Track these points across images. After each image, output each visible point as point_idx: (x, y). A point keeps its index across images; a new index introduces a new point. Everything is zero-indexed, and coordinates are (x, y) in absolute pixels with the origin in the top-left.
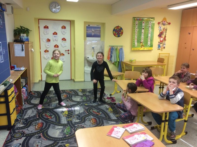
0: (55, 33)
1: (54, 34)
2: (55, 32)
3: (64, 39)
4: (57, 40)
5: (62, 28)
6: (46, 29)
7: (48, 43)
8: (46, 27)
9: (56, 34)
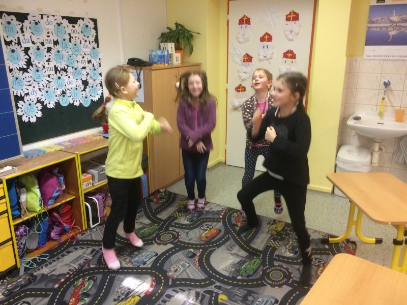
0: (266, 37)
1: (262, 39)
2: (267, 34)
3: (289, 55)
4: (268, 57)
5: (288, 19)
6: (244, 26)
7: (246, 66)
8: (245, 21)
9: (270, 39)
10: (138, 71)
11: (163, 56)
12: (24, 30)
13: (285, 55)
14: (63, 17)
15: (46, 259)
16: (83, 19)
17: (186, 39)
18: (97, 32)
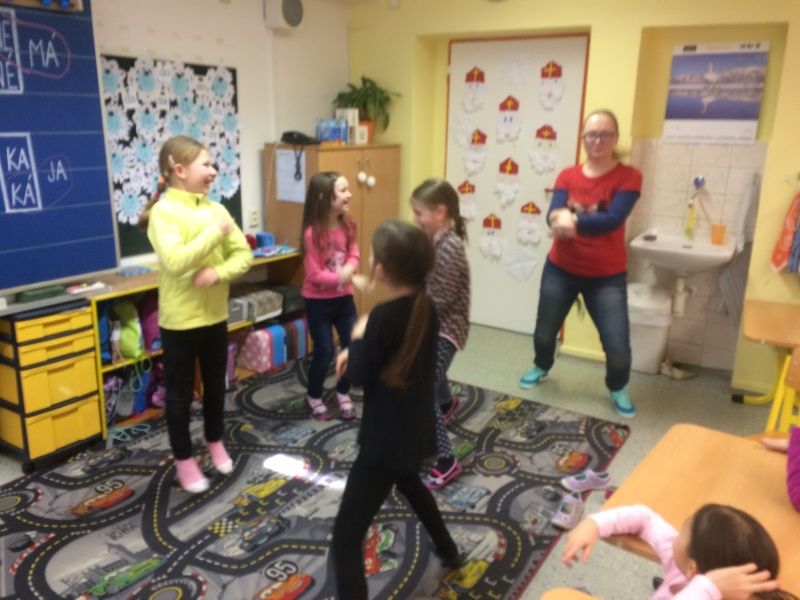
0: (510, 103)
1: (503, 107)
2: (510, 98)
3: (546, 133)
4: (513, 135)
5: (544, 75)
6: (474, 84)
7: (476, 150)
8: (475, 76)
9: (515, 106)
10: (298, 152)
11: (339, 130)
12: (129, 82)
13: (540, 133)
14: (186, 65)
15: (146, 430)
16: (215, 68)
17: (378, 103)
18: (235, 89)
